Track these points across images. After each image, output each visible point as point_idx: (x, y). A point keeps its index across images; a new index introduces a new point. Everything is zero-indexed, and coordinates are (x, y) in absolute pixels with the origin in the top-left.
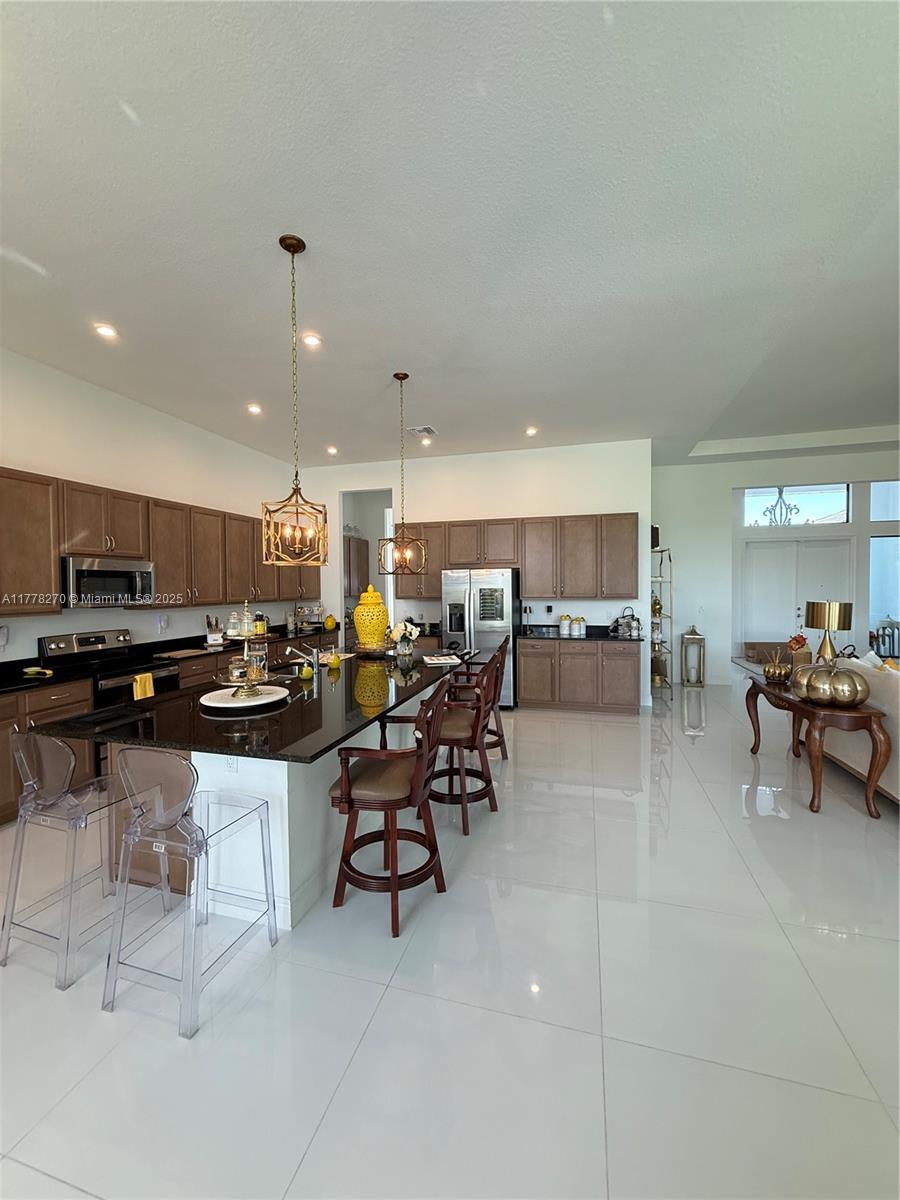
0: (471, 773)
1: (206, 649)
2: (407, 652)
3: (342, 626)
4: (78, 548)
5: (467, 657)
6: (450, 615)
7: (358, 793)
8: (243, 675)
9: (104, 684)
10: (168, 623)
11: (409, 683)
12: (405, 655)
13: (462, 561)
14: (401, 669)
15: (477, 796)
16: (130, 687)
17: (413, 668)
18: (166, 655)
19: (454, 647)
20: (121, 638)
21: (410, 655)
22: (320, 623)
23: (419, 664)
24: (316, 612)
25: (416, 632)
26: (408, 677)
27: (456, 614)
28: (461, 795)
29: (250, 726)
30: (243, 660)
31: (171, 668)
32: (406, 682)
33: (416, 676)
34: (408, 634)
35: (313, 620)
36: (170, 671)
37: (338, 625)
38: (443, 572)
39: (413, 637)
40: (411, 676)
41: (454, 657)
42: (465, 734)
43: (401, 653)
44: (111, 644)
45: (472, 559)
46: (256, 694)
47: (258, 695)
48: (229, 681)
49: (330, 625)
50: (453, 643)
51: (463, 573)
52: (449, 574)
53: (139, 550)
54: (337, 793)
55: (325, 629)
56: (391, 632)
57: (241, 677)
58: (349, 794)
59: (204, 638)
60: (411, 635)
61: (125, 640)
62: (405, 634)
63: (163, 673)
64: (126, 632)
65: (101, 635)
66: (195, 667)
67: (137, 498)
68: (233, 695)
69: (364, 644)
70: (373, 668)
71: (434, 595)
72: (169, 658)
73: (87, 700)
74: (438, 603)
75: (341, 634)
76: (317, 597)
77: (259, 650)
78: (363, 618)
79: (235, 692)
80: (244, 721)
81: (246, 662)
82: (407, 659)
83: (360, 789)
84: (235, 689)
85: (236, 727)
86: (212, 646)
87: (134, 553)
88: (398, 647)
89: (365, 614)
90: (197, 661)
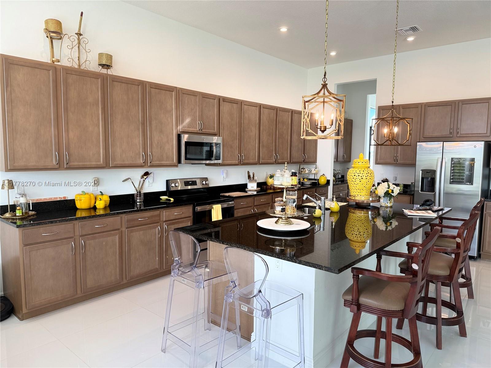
0: (446, 304)
1: (247, 192)
2: (389, 205)
3: (331, 183)
4: (186, 129)
5: (440, 213)
6: (423, 179)
7: (364, 300)
8: (283, 210)
9: (199, 209)
10: (227, 174)
11: (389, 228)
12: (387, 207)
13: (436, 134)
14: (383, 218)
15: (449, 322)
16: (210, 211)
17: (392, 218)
18: (227, 194)
19: (427, 204)
20: (204, 183)
21: (391, 207)
22: (316, 180)
23: (398, 215)
24: (313, 172)
25: (397, 190)
26: (388, 224)
27: (427, 178)
28: (436, 318)
29: (285, 244)
30: (282, 201)
31: (230, 203)
32: (387, 228)
33: (395, 223)
34: (390, 191)
35: (310, 178)
36: (229, 204)
37: (328, 181)
38: (418, 143)
39: (395, 194)
40: (391, 223)
41: (430, 211)
42: (444, 272)
43: (383, 205)
44: (199, 186)
45: (446, 132)
46: (291, 223)
47: (291, 224)
48: (274, 213)
49: (323, 181)
50: (427, 201)
51: (438, 145)
52: (422, 147)
53: (214, 130)
54: (349, 298)
55: (319, 184)
56: (376, 189)
57: (282, 212)
58: (358, 300)
59: (245, 186)
60: (393, 192)
61: (206, 184)
62: (388, 191)
63: (225, 206)
64: (206, 179)
65: (194, 180)
66: (243, 203)
67: (213, 97)
68: (276, 222)
69: (354, 196)
70: (359, 214)
71: (410, 162)
72: (229, 197)
73: (190, 217)
74: (413, 169)
75: (330, 188)
76: (314, 162)
77: (292, 195)
78: (355, 177)
79: (277, 220)
80: (281, 240)
81: (285, 202)
82: (388, 210)
83: (366, 298)
84: (277, 219)
85: (277, 243)
86: (250, 191)
87: (211, 131)
88: (382, 200)
89: (357, 175)
90: (244, 200)
